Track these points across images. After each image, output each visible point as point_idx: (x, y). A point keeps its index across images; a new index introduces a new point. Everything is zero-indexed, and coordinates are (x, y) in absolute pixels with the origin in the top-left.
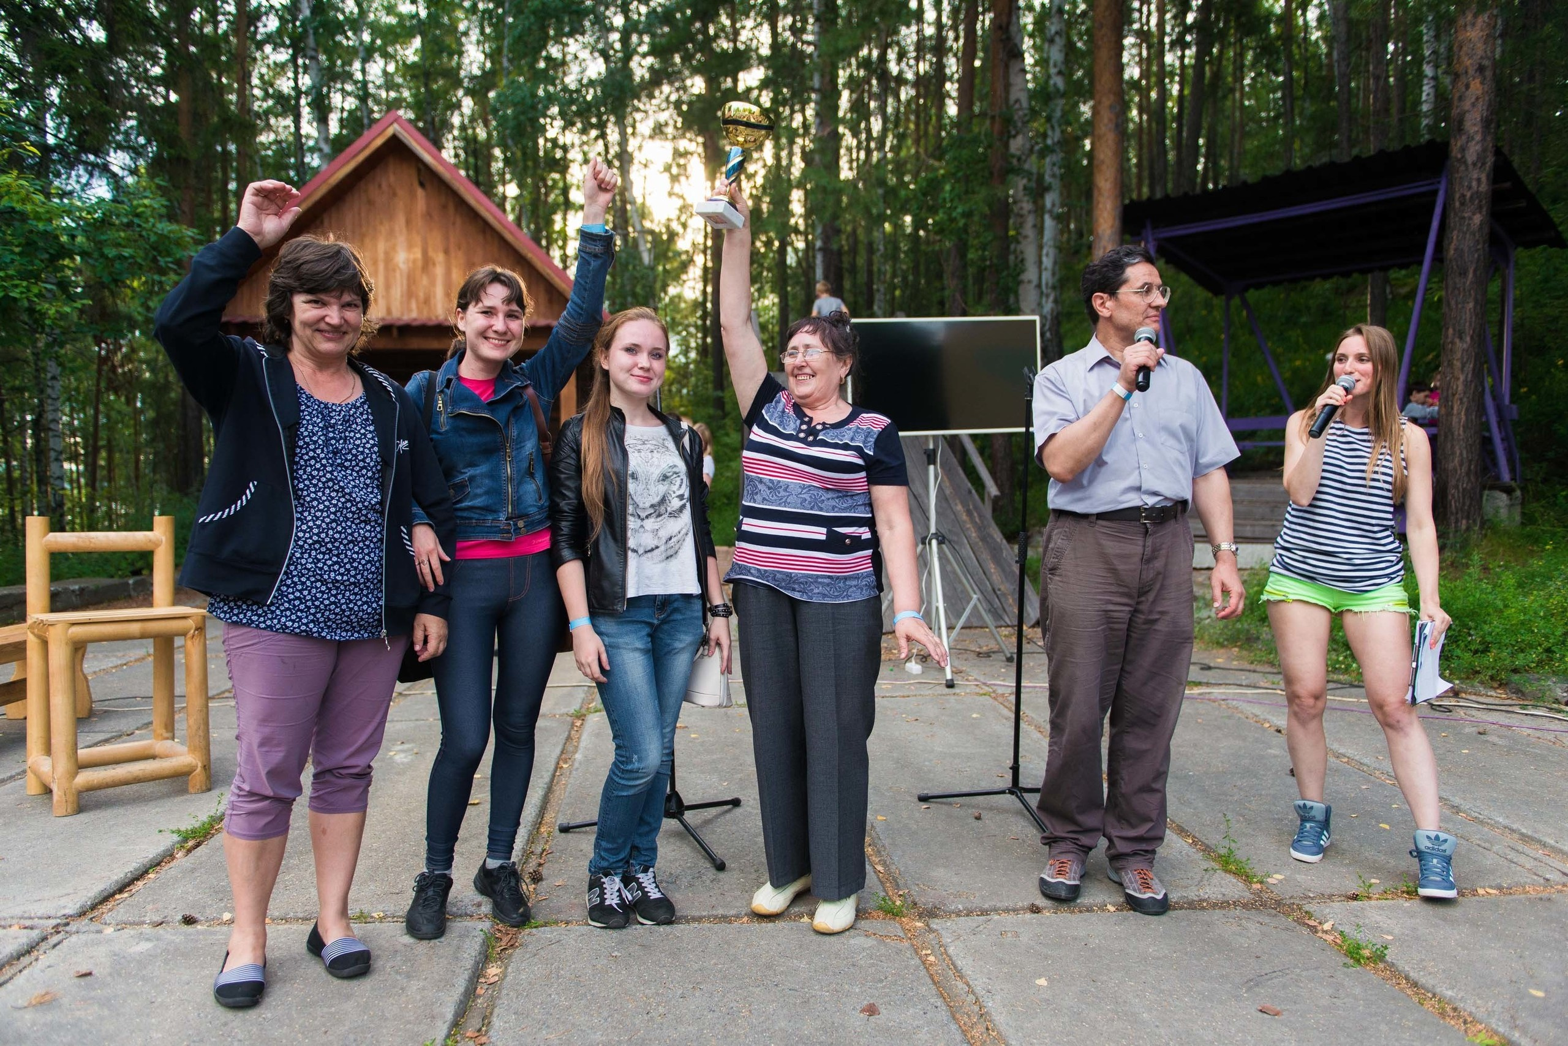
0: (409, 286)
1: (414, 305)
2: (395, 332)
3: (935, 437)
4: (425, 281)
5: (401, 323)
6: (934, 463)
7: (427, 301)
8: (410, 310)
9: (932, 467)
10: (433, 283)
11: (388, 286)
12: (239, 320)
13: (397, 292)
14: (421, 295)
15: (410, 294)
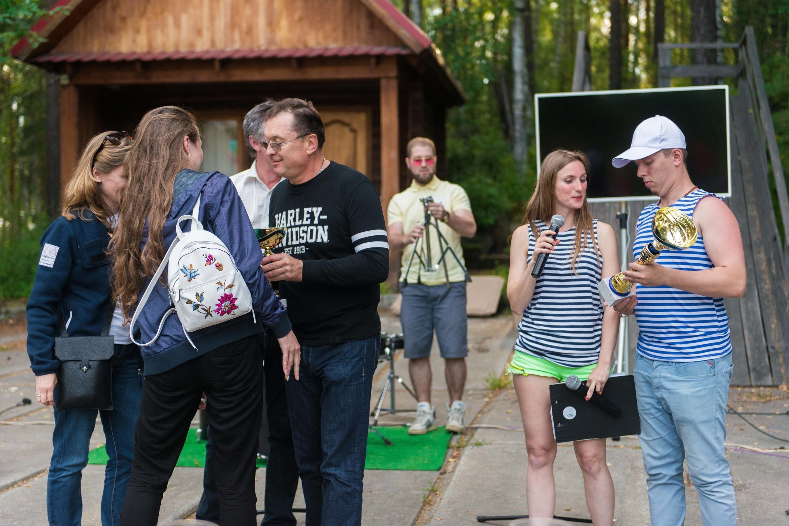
0: (233, 17)
1: (237, 36)
2: (217, 65)
3: (626, 203)
4: (248, 11)
5: (223, 56)
6: (626, 227)
7: (250, 31)
8: (233, 42)
9: (624, 231)
10: (255, 13)
11: (212, 18)
12: (76, 58)
13: (221, 23)
14: (244, 25)
15: (233, 25)
